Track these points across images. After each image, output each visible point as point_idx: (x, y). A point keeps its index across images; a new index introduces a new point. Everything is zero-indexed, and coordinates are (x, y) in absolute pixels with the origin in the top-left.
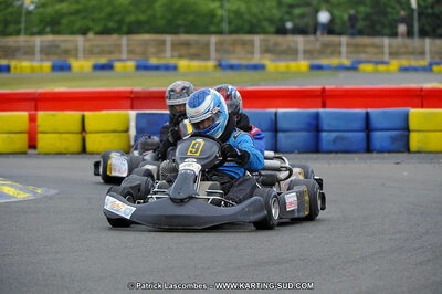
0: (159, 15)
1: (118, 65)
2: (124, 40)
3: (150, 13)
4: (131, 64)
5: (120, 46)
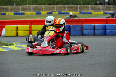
2: (55, 6)
4: (57, 13)
5: (54, 8)
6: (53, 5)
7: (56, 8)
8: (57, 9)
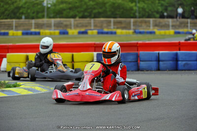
0: (108, 10)
1: (90, 32)
2: (92, 20)
3: (104, 8)
4: (95, 32)
5: (90, 23)
6: (88, 19)
7: (94, 23)
8: (95, 26)
